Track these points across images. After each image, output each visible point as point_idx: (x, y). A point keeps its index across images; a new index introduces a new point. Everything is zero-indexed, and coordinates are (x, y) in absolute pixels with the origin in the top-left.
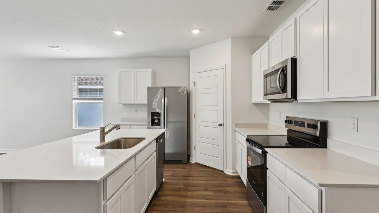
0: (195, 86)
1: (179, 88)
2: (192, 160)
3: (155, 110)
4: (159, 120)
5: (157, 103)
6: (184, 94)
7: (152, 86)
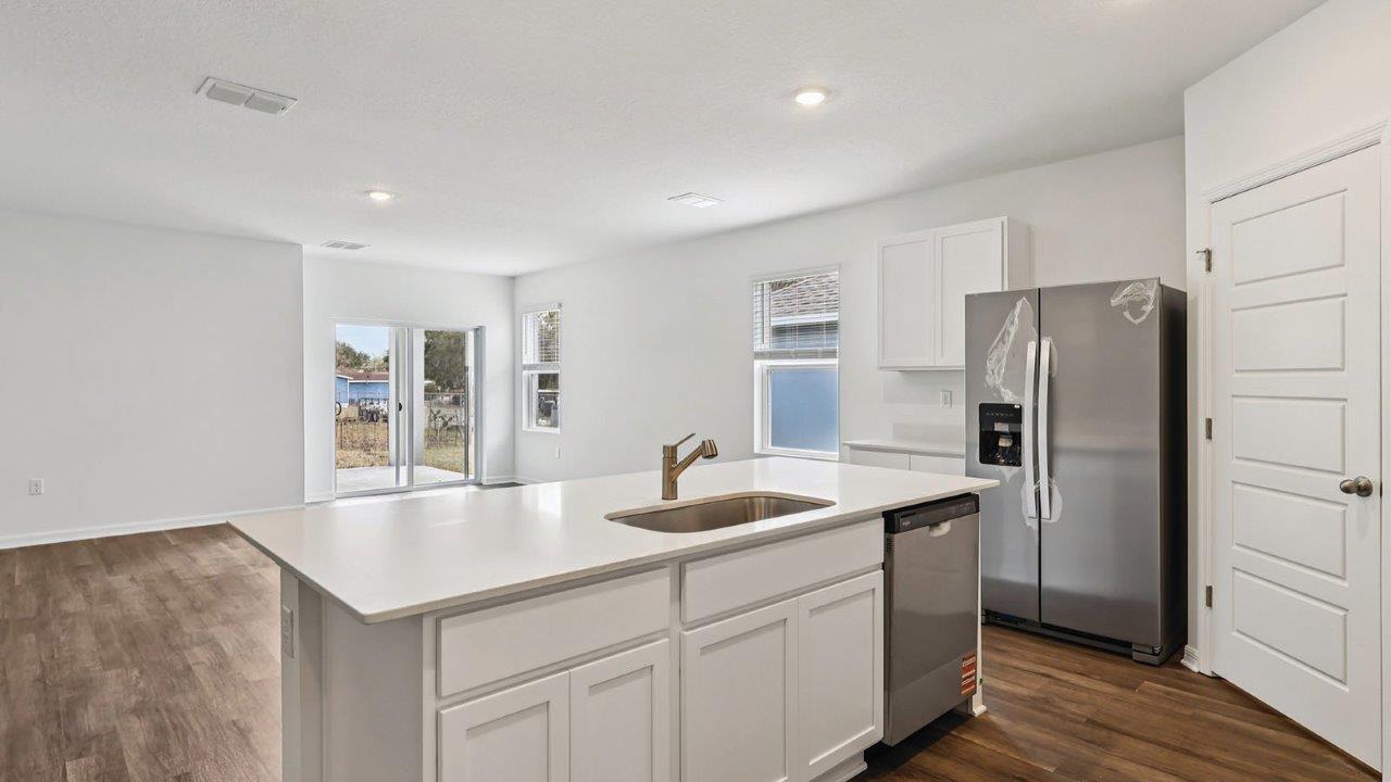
0: (1209, 269)
1: (1113, 287)
2: (1192, 657)
3: (998, 391)
4: (1016, 438)
5: (1004, 362)
6: (1144, 317)
7: (1006, 289)
